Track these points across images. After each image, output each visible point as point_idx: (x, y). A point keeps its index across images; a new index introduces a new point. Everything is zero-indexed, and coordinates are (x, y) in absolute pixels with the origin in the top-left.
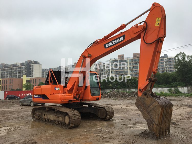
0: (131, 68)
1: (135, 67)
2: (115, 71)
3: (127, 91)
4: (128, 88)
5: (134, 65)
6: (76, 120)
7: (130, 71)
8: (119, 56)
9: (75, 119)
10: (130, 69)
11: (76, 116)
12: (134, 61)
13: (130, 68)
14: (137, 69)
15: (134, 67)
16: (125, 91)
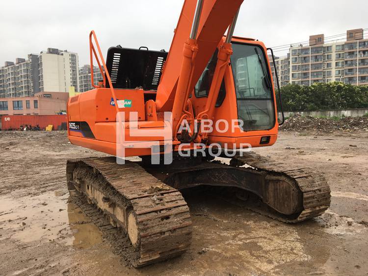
0: (340, 64)
1: (349, 62)
2: (300, 72)
3: (330, 115)
4: (334, 108)
5: (348, 58)
6: (167, 234)
7: (337, 72)
8: (312, 38)
9: (162, 233)
10: (337, 67)
11: (167, 217)
12: (347, 49)
13: (337, 64)
14: (354, 67)
15: (346, 62)
16: (326, 116)
